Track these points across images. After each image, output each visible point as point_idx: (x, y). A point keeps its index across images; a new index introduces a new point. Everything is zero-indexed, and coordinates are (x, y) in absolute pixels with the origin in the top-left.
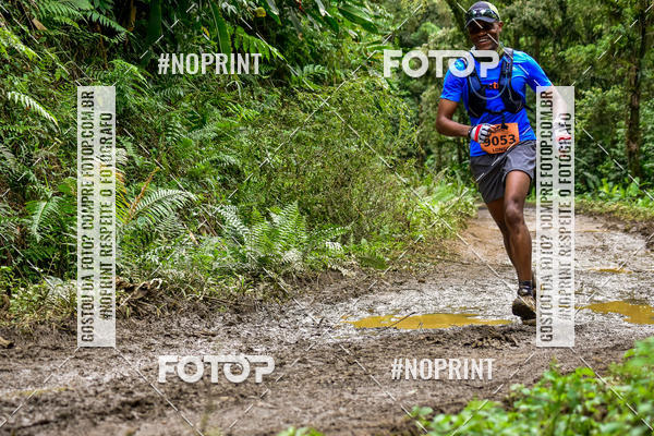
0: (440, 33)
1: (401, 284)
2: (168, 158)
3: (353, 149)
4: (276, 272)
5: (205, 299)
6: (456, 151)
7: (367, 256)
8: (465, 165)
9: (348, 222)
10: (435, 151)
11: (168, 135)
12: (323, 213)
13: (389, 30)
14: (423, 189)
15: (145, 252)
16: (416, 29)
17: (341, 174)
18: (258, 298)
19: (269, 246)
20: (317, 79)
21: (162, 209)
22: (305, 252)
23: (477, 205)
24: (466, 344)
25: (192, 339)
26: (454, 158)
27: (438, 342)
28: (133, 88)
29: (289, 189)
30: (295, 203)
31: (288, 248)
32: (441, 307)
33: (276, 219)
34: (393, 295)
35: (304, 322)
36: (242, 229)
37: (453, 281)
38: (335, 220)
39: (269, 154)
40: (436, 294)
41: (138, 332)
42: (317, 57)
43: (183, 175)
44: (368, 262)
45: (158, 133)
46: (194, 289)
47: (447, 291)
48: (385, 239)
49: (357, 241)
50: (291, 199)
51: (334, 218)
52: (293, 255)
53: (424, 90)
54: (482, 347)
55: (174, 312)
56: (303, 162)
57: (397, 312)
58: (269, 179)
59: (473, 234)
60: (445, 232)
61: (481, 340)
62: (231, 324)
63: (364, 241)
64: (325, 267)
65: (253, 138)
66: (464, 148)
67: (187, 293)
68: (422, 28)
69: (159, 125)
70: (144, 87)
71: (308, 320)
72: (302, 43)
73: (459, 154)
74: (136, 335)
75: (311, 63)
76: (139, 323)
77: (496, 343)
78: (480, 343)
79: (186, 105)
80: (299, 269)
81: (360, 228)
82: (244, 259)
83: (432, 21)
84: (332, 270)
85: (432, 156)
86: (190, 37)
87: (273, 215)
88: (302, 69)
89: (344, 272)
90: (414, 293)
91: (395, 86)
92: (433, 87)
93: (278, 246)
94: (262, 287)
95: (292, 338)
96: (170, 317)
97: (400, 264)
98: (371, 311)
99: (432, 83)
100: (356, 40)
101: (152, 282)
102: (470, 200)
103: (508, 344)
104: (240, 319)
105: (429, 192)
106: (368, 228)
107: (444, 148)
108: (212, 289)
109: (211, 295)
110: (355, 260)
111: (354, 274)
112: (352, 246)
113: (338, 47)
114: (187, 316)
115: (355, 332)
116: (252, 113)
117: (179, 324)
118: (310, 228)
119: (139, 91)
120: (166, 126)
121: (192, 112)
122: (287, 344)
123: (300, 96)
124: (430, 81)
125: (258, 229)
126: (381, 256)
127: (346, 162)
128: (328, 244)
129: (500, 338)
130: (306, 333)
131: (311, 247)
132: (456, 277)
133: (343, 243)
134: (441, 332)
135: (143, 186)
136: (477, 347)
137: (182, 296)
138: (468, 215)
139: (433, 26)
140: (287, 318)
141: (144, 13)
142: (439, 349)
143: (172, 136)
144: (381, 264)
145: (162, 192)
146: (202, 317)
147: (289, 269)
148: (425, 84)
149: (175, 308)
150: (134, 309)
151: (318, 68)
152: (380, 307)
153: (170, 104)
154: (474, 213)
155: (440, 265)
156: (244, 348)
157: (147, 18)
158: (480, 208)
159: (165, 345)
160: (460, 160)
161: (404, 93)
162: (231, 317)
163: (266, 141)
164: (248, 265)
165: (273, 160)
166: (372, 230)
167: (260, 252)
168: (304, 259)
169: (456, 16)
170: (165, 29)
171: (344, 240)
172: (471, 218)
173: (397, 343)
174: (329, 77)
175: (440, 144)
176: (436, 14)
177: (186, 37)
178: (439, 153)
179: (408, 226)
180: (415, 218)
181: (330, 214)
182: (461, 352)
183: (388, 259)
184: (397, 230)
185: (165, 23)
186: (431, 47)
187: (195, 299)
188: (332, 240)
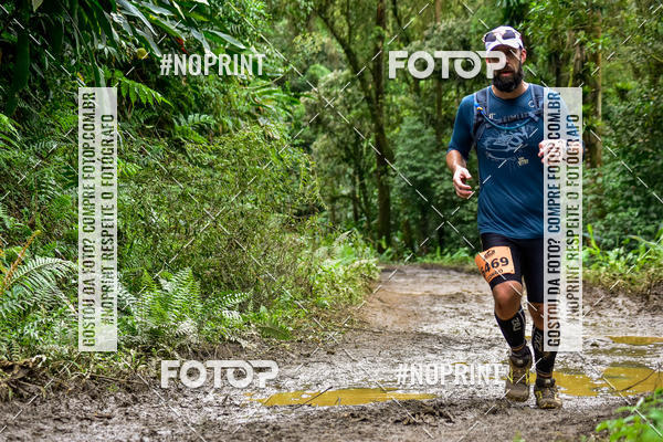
0: (331, 76)
1: (308, 356)
2: (42, 219)
3: (249, 206)
4: (169, 345)
5: (92, 378)
6: (351, 207)
7: (268, 325)
8: (362, 222)
9: (244, 288)
10: (327, 208)
11: (41, 193)
12: (215, 278)
13: (277, 72)
14: (323, 250)
15: (23, 325)
16: (304, 72)
17: (236, 234)
18: (152, 374)
19: (162, 315)
20: (202, 130)
21: (41, 278)
22: (201, 323)
23: (379, 268)
24: (397, 421)
25: (85, 423)
26: (350, 215)
27: (364, 420)
28: (5, 141)
29: (178, 252)
30: (188, 270)
31: (182, 318)
32: (356, 380)
33: (167, 286)
34: (301, 368)
35: (205, 400)
36: (130, 299)
37: (365, 352)
38: (230, 286)
39: (155, 213)
40: (349, 366)
41: (23, 416)
42: (202, 105)
43: (59, 238)
44: (268, 332)
45: (30, 191)
46: (79, 367)
47: (360, 364)
48: (287, 305)
49: (255, 308)
50: (180, 264)
51: (229, 284)
52: (187, 326)
53: (314, 140)
54: (415, 424)
55: (61, 393)
56: (192, 221)
57: (308, 387)
58: (155, 240)
59: (380, 299)
60: (350, 297)
61: (414, 416)
62: (126, 405)
63: (263, 309)
64: (222, 339)
65: (136, 196)
66: (360, 204)
67: (71, 371)
68: (311, 71)
69: (32, 182)
70: (15, 139)
71: (210, 397)
72: (186, 89)
73: (355, 210)
74: (21, 420)
75: (195, 112)
76: (23, 406)
77: (430, 420)
78: (413, 420)
79: (60, 159)
80: (194, 341)
81: (257, 294)
82: (133, 331)
83: (321, 62)
84: (231, 342)
85: (325, 213)
86: (63, 82)
87: (162, 281)
88: (186, 118)
89: (244, 344)
90: (324, 366)
91: (286, 135)
92: (325, 136)
93: (171, 316)
94: (154, 362)
95: (196, 419)
96: (57, 399)
97: (305, 334)
98: (278, 388)
99: (323, 132)
100: (244, 84)
101: (34, 359)
102: (373, 261)
103: (442, 420)
104: (135, 399)
105: (330, 254)
106: (266, 295)
107: (338, 204)
108: (100, 365)
109: (98, 372)
110: (256, 330)
111: (255, 346)
112: (251, 314)
113: (224, 92)
114: (76, 397)
115: (266, 411)
117: (68, 406)
118: (204, 296)
119: (9, 144)
121: (67, 168)
122: (193, 425)
123: (189, 147)
124: (320, 129)
125: (148, 297)
126: (284, 325)
127: (241, 221)
128: (226, 313)
129: (433, 414)
130: (212, 413)
131: (208, 315)
132: (368, 347)
133: (241, 311)
134: (364, 409)
135: (17, 250)
136: (409, 424)
137: (66, 375)
138: (371, 279)
139: (322, 68)
140: (185, 396)
141: (10, 56)
142: (367, 428)
143: (46, 193)
144: (283, 334)
145: (40, 261)
146: (93, 398)
147: (183, 342)
148: (316, 133)
149: (58, 388)
150: (15, 390)
151: (205, 118)
152: (289, 382)
153: (42, 158)
154: (377, 276)
155: (349, 335)
156: (147, 431)
158: (383, 271)
159: (56, 431)
160: (356, 217)
161: (296, 142)
162: (124, 397)
163: (149, 199)
164: (138, 337)
165: (159, 218)
166: (271, 297)
167: (152, 324)
168: (200, 330)
169: (349, 56)
170: (35, 73)
171: (242, 308)
172: (374, 281)
173: (320, 421)
174: (216, 126)
175: (333, 200)
176: (326, 55)
177: (59, 81)
178: (333, 210)
179: (310, 291)
180: (317, 282)
181: (225, 279)
182: (393, 430)
183: (291, 329)
184: (299, 295)
185: (35, 67)
186: (322, 92)
187: (81, 377)
188: (229, 309)
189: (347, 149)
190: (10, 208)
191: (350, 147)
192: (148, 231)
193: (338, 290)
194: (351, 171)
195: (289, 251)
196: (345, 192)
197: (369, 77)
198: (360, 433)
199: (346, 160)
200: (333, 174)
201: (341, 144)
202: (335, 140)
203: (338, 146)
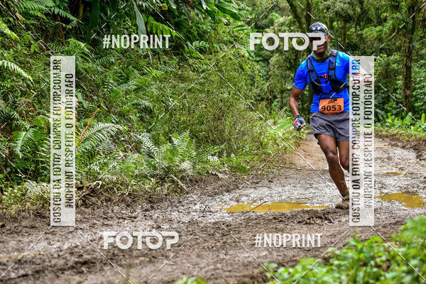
0: (281, 19)
1: (257, 183)
2: (105, 103)
3: (226, 95)
4: (176, 176)
5: (130, 194)
7: (235, 165)
9: (222, 143)
10: (279, 96)
11: (104, 88)
12: (206, 137)
13: (248, 18)
14: (270, 122)
15: (90, 164)
16: (266, 17)
17: (218, 112)
18: (164, 193)
19: (171, 159)
20: (202, 51)
21: (101, 135)
22: (195, 163)
23: (306, 132)
24: (299, 222)
25: (121, 220)
27: (281, 221)
28: (82, 57)
29: (184, 122)
30: (188, 132)
31: (183, 161)
32: (283, 197)
33: (176, 142)
34: (252, 190)
35: (194, 208)
36: (154, 149)
37: (290, 181)
38: (214, 143)
39: (171, 99)
40: (280, 189)
41: (86, 216)
42: (202, 36)
43: (115, 114)
44: (235, 169)
45: (98, 86)
46: (122, 188)
47: (287, 188)
48: (247, 154)
49: (229, 155)
50: (185, 128)
51: (213, 141)
52: (186, 165)
53: (271, 57)
54: (310, 224)
55: (109, 203)
56: (192, 104)
57: (255, 201)
58: (171, 115)
59: (303, 150)
60: (285, 149)
61: (309, 219)
62: (147, 210)
63: (233, 155)
64: (208, 172)
65: (160, 89)
67: (118, 190)
68: (270, 17)
69: (99, 81)
70: (89, 56)
71: (197, 207)
72: (192, 27)
74: (85, 218)
75: (198, 40)
76: (87, 210)
77: (319, 221)
78: (308, 221)
79: (116, 68)
80: (190, 174)
81: (231, 147)
82: (155, 168)
83: (276, 12)
84: (213, 174)
85: (277, 100)
86: (118, 23)
87: (174, 139)
88: (192, 44)
89: (220, 176)
90: (266, 189)
91: (252, 54)
92: (277, 55)
93: (177, 159)
94: (166, 186)
95: (186, 219)
96: (107, 206)
97: (256, 170)
98: (238, 201)
99: (276, 52)
100: (227, 25)
101: (95, 183)
103: (326, 222)
104: (152, 207)
105: (275, 123)
106: (236, 147)
107: (284, 95)
108: (134, 187)
109: (133, 192)
110: (227, 168)
111: (227, 177)
112: (225, 159)
113: (215, 30)
114: (118, 205)
115: (227, 215)
116: (159, 73)
117: (113, 211)
118: (198, 148)
119: (86, 59)
120: (103, 82)
121: (120, 73)
122: (183, 223)
123: (191, 61)
125: (164, 148)
126: (244, 165)
127: (221, 104)
128: (210, 157)
129: (321, 218)
130: (196, 216)
131: (199, 159)
132: (292, 178)
133: (220, 157)
134: (283, 214)
135: (89, 121)
136: (306, 223)
137: (114, 192)
138: (300, 138)
139: (277, 15)
140: (183, 206)
141: (88, 9)
142: (282, 225)
144: (243, 170)
145: (101, 125)
146: (128, 206)
147: (184, 174)
148: (272, 53)
149: (110, 200)
150: (83, 201)
151: (202, 43)
152: (244, 198)
153: (106, 67)
154: (305, 137)
155: (282, 171)
156: (155, 226)
157: (90, 11)
158: (309, 133)
159: (103, 225)
161: (258, 59)
162: (147, 206)
163: (169, 91)
164: (158, 172)
165: (173, 103)
166: (238, 148)
167: (166, 164)
168: (194, 168)
169: (292, 8)
170: (102, 18)
171: (220, 155)
172: (303, 139)
173: (255, 222)
174: (209, 49)
175: (282, 92)
176: (279, 7)
177: (116, 23)
178: (282, 98)
179: (262, 145)
180: (266, 140)
181: (211, 138)
182: (296, 227)
183: (248, 167)
184: (254, 148)
185: (102, 15)
186: (276, 29)
187: (123, 194)
188: (212, 155)
189: (290, 62)
190: (87, 96)
191: (292, 61)
192: (167, 110)
193: (278, 145)
194: (292, 75)
195: (249, 122)
196: (289, 88)
197: (303, 20)
198: (276, 229)
199: (289, 69)
200: (282, 77)
201: (287, 60)
202: (284, 57)
203: (285, 60)
